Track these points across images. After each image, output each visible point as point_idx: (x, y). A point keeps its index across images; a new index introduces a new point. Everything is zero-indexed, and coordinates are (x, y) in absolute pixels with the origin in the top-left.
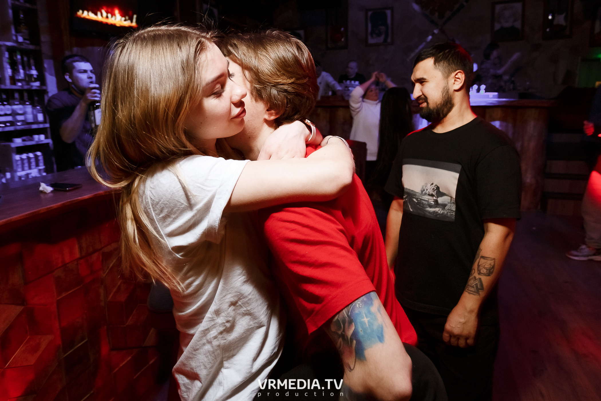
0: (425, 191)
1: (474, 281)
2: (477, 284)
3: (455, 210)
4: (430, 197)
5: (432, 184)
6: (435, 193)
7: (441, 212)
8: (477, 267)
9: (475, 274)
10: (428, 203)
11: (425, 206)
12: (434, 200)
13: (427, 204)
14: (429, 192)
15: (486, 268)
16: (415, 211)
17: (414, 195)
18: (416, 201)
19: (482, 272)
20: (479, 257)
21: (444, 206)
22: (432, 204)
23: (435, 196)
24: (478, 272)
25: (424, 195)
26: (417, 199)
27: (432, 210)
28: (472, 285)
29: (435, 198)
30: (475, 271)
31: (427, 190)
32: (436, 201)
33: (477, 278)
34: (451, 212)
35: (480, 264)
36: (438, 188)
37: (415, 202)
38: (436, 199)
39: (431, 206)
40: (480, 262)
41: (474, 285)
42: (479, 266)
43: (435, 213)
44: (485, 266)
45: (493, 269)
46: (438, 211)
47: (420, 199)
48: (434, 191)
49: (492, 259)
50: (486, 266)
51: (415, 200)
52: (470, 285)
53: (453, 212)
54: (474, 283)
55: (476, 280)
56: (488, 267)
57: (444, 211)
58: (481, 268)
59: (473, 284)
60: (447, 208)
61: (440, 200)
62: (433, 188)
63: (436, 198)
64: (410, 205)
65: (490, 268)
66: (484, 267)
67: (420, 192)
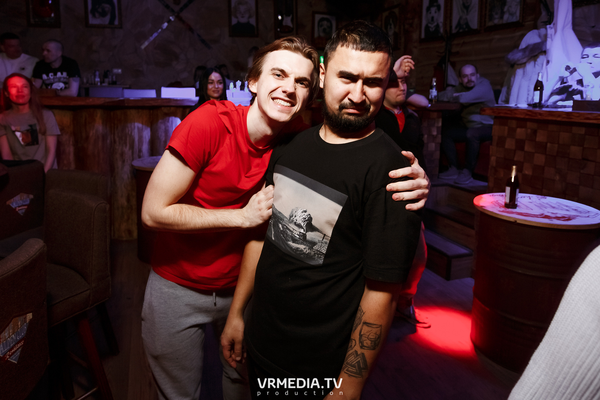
0: (293, 218)
1: (355, 358)
2: (359, 361)
3: (325, 253)
4: (296, 228)
5: (305, 212)
6: (305, 225)
7: (307, 251)
8: (359, 337)
9: (356, 347)
10: (292, 234)
11: (288, 238)
12: (300, 232)
13: (291, 236)
14: (297, 220)
15: (371, 339)
16: (276, 240)
17: (282, 219)
18: (282, 229)
19: (365, 344)
20: (362, 324)
21: (312, 244)
22: (296, 237)
23: (303, 228)
24: (361, 345)
25: (290, 223)
26: (283, 226)
27: (295, 245)
28: (353, 364)
29: (302, 231)
30: (356, 342)
31: (295, 216)
32: (304, 236)
33: (359, 353)
34: (320, 255)
35: (362, 333)
36: (310, 219)
37: (280, 228)
38: (305, 233)
39: (294, 241)
40: (363, 331)
41: (355, 364)
42: (361, 336)
43: (298, 251)
44: (369, 336)
45: (379, 340)
46: (304, 250)
47: (286, 226)
48: (304, 221)
49: (379, 326)
50: (371, 337)
51: (280, 226)
52: (350, 363)
53: (321, 255)
54: (355, 360)
55: (358, 357)
56: (372, 337)
57: (311, 250)
58: (364, 338)
59: (353, 362)
60: (316, 247)
61: (310, 235)
62: (305, 217)
63: (304, 231)
64: (274, 231)
65: (375, 338)
66: (368, 338)
67: (288, 217)
